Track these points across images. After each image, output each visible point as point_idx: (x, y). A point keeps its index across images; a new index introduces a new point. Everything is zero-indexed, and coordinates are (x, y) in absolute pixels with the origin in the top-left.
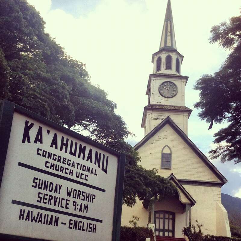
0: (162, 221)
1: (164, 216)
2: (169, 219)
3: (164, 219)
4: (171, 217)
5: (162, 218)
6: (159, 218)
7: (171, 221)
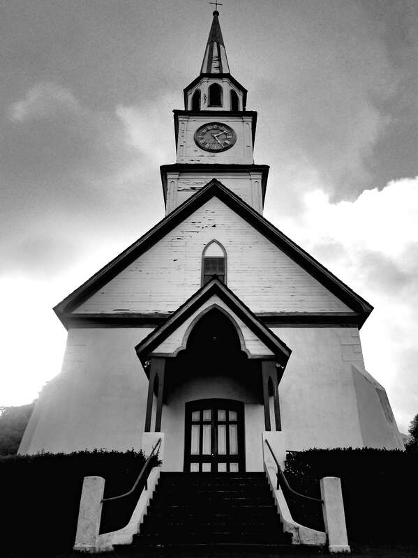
0: (207, 430)
1: (215, 416)
2: (227, 423)
3: (215, 423)
4: (233, 416)
5: (207, 423)
6: (201, 423)
7: (233, 430)
